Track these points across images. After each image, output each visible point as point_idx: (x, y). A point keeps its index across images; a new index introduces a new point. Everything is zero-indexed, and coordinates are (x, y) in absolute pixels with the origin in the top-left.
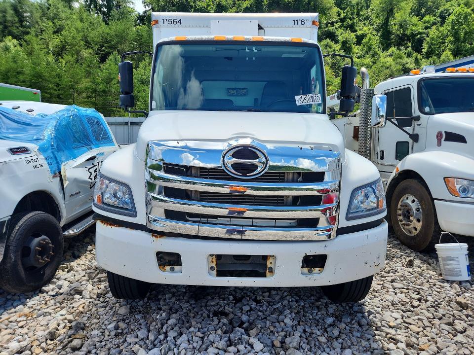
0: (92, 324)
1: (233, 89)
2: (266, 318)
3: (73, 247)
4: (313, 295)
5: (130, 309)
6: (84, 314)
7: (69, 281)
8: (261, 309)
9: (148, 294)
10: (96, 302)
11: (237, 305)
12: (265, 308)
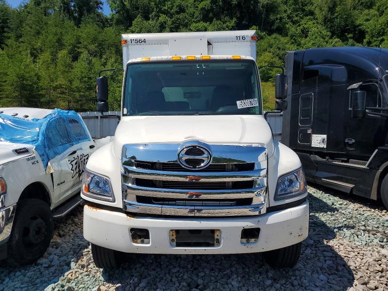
0: (80, 288)
1: (188, 93)
2: (217, 282)
3: (58, 228)
4: (257, 263)
5: (109, 276)
6: (73, 281)
7: (58, 256)
8: (213, 274)
9: (122, 265)
10: (82, 271)
11: (195, 272)
12: (217, 274)
